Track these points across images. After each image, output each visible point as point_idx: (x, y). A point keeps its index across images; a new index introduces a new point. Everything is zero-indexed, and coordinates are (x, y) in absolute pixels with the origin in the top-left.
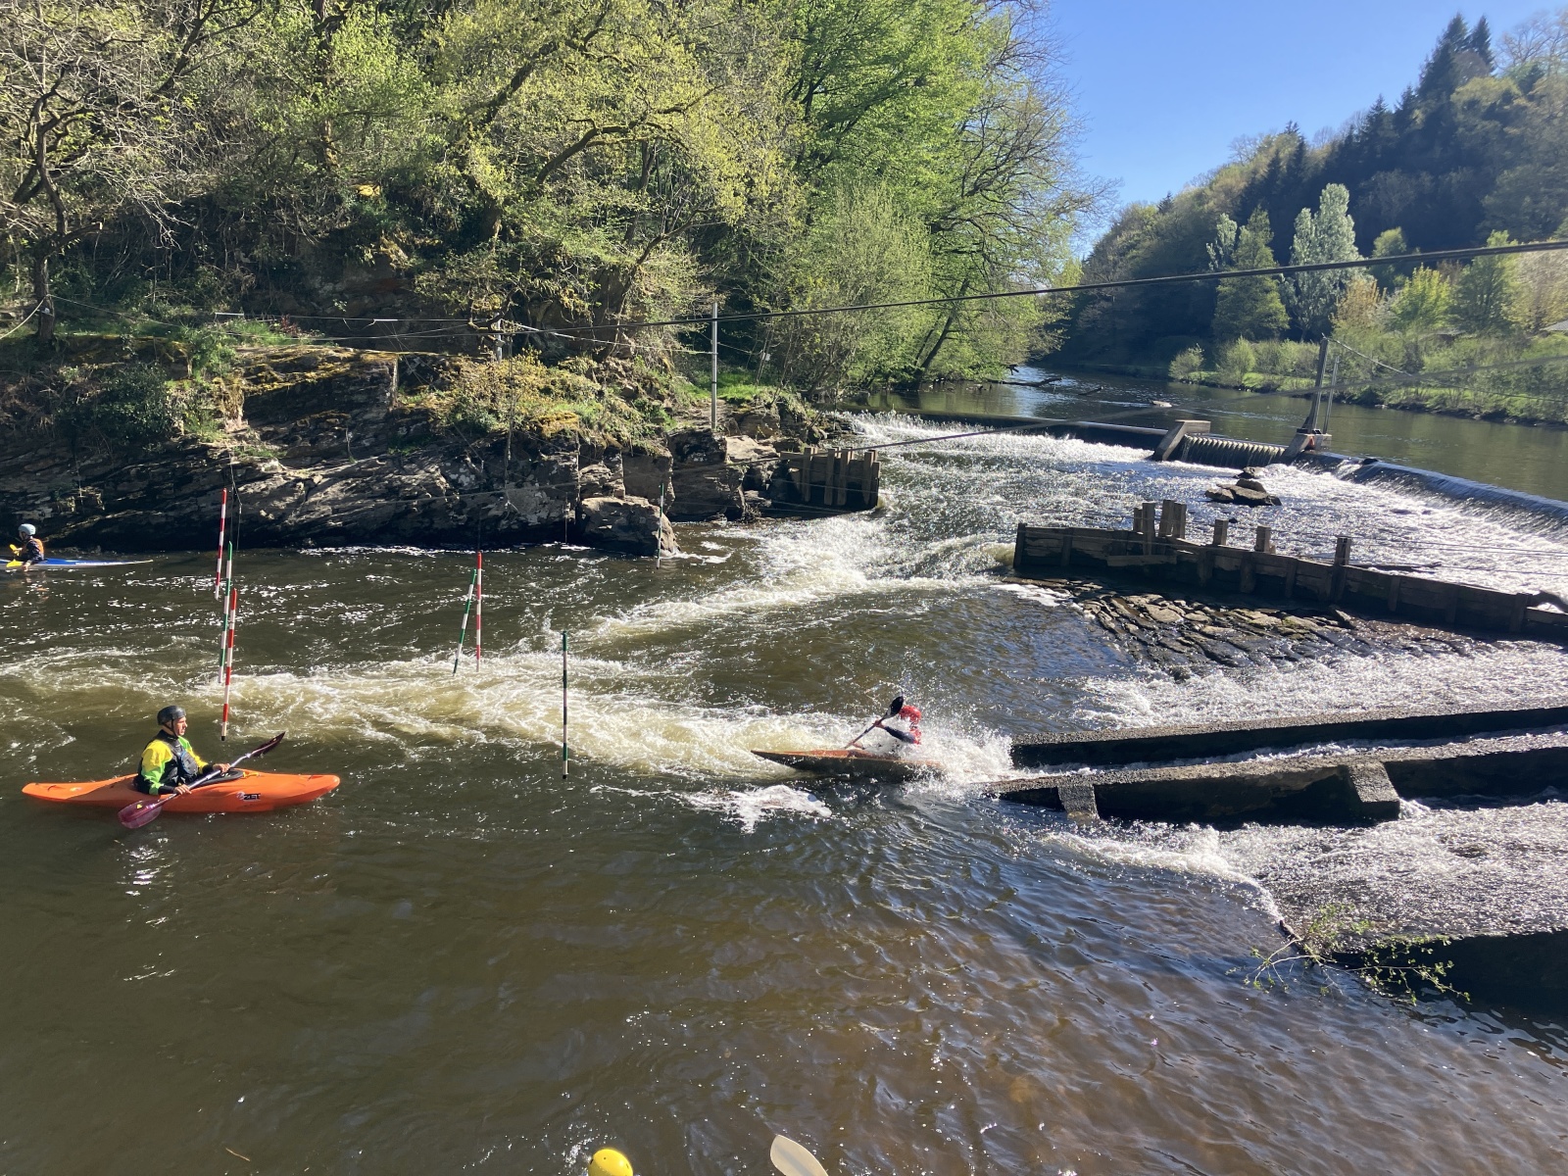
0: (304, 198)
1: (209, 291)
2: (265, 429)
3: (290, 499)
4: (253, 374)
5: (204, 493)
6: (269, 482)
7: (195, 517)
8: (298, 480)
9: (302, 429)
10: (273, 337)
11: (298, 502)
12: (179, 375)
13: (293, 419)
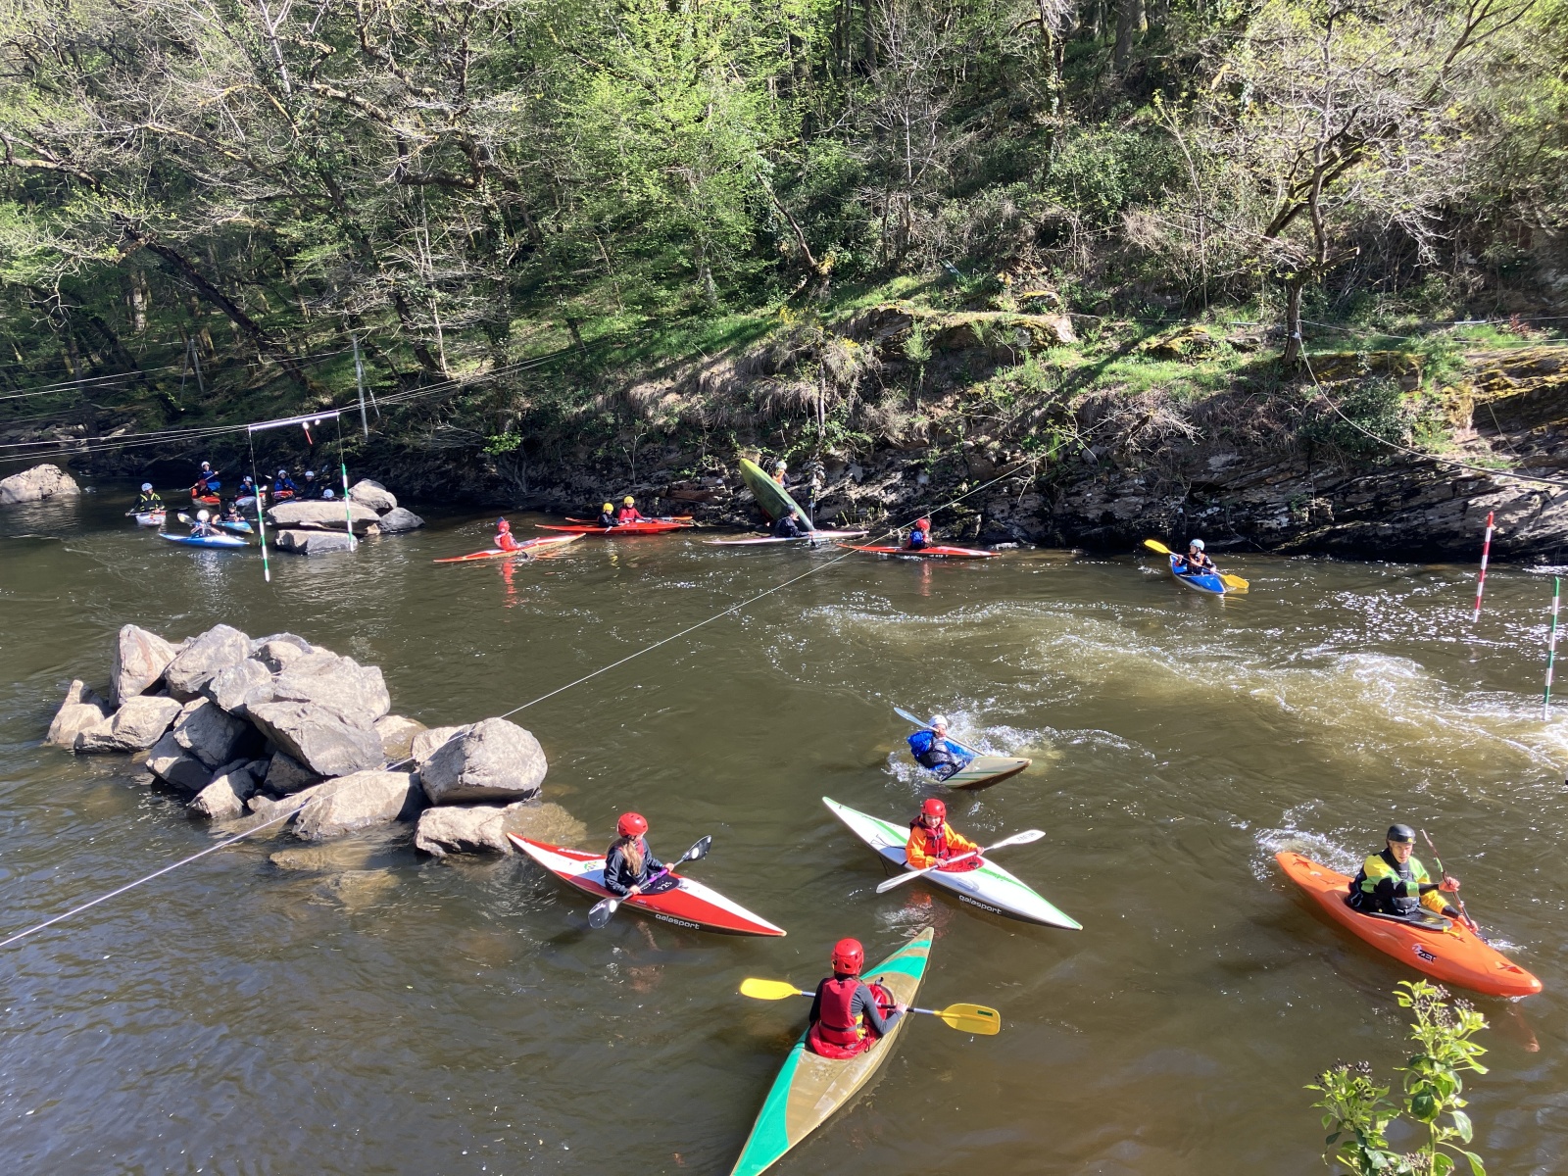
1: (1435, 298)
2: (1496, 438)
3: (1523, 513)
4: (1486, 382)
5: (1431, 506)
6: (1502, 494)
7: (1421, 530)
8: (1534, 493)
9: (1538, 437)
10: (1500, 340)
11: (1532, 516)
12: (1408, 387)
13: (1528, 428)
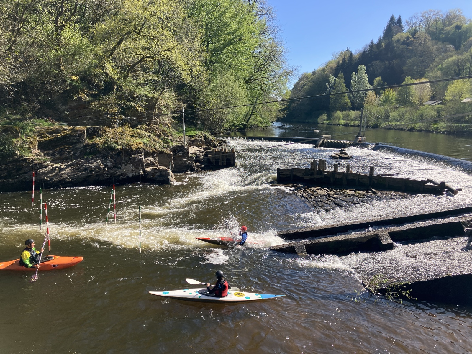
0: (54, 81)
1: (25, 110)
2: (45, 152)
3: (54, 173)
4: (41, 135)
5: (26, 173)
6: (47, 168)
7: (24, 181)
8: (57, 167)
9: (57, 151)
10: (46, 124)
11: (57, 174)
12: (16, 137)
13: (54, 149)
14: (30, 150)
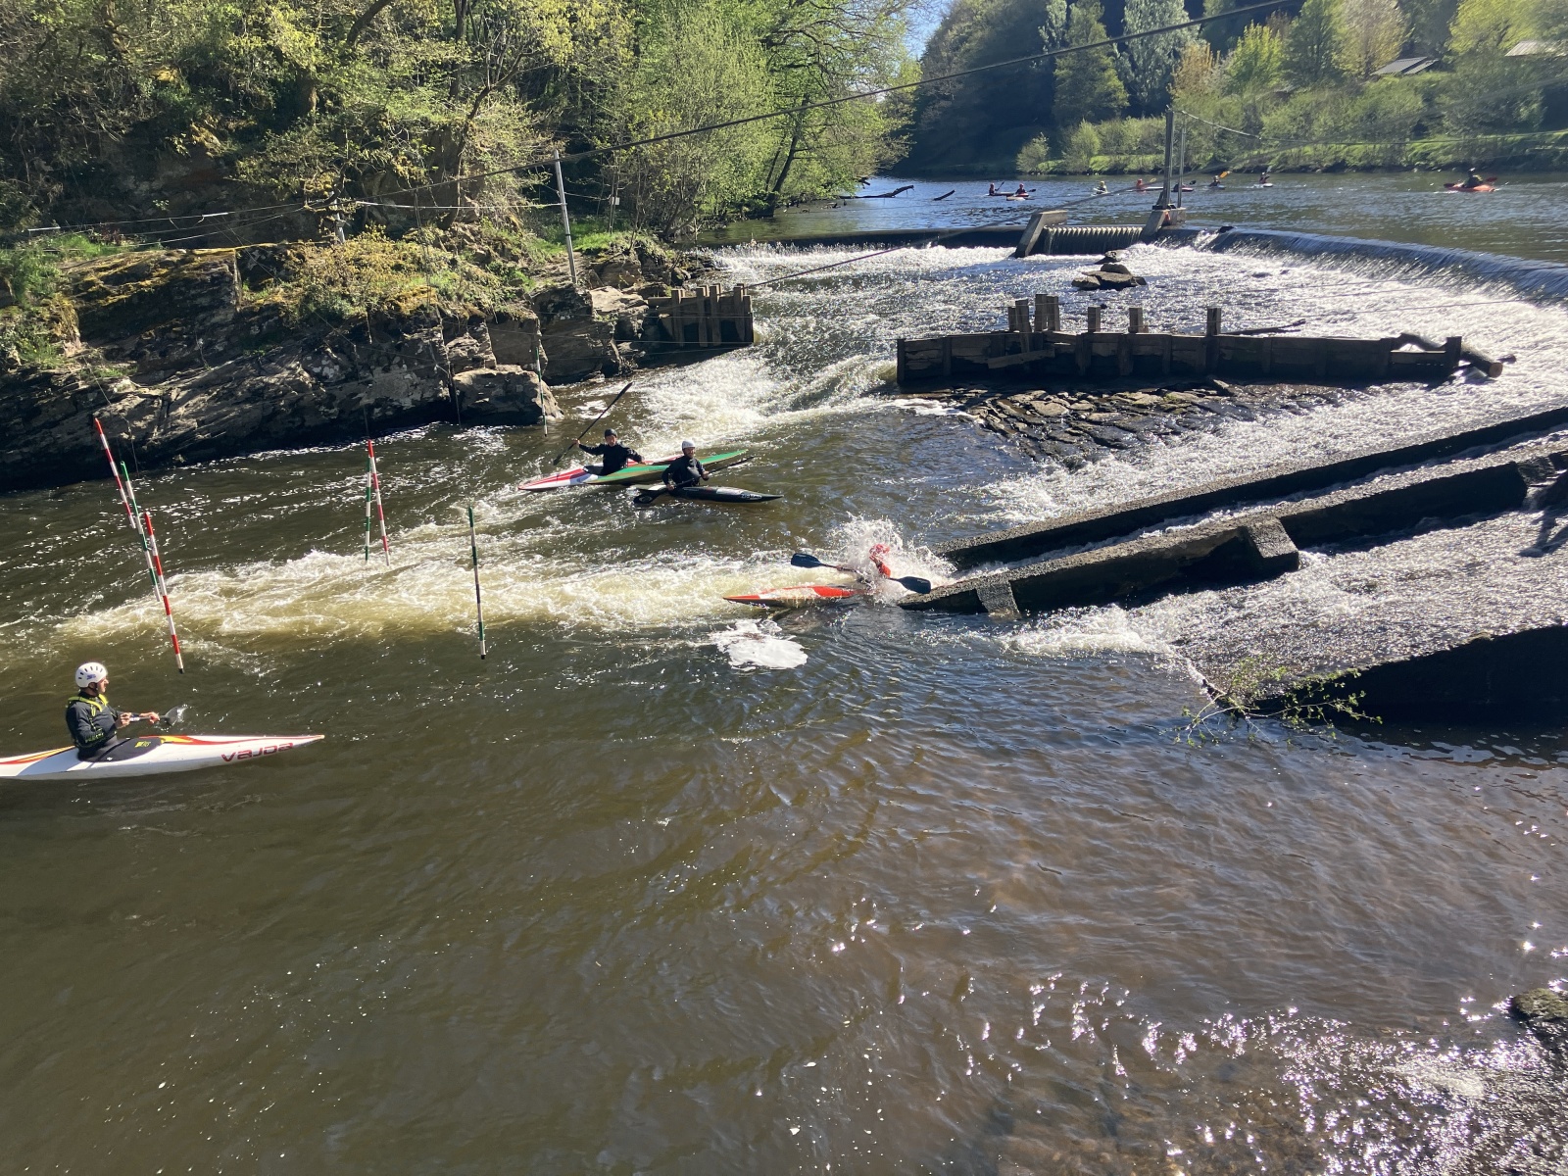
0: (99, 93)
1: (15, 206)
4: (83, 290)
5: (56, 423)
6: (124, 402)
10: (92, 248)
11: (159, 419)
13: (137, 334)
14: (57, 344)
